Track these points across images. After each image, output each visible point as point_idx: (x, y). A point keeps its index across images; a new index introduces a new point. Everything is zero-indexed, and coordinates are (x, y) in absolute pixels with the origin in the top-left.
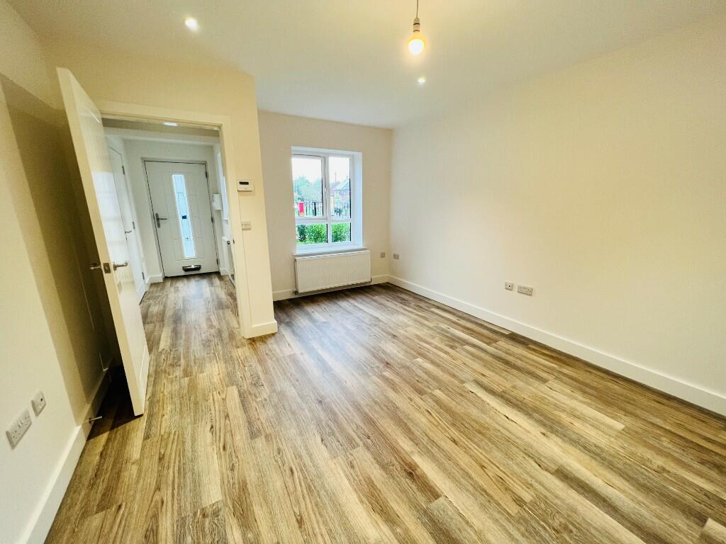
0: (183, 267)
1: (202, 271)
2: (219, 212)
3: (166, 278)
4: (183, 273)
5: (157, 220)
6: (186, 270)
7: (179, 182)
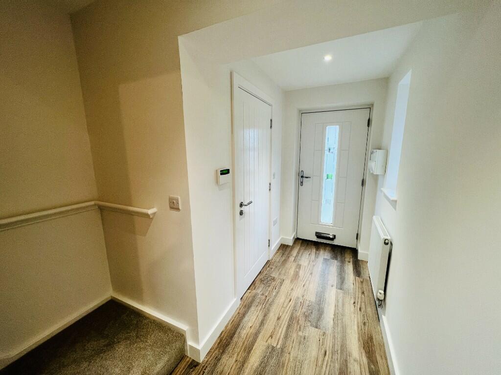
0: (316, 233)
1: (336, 242)
2: (376, 178)
3: (297, 240)
4: (315, 239)
5: (302, 177)
6: (319, 235)
7: (332, 135)
